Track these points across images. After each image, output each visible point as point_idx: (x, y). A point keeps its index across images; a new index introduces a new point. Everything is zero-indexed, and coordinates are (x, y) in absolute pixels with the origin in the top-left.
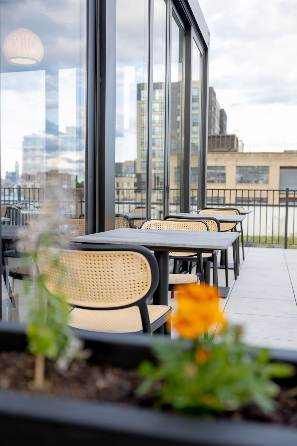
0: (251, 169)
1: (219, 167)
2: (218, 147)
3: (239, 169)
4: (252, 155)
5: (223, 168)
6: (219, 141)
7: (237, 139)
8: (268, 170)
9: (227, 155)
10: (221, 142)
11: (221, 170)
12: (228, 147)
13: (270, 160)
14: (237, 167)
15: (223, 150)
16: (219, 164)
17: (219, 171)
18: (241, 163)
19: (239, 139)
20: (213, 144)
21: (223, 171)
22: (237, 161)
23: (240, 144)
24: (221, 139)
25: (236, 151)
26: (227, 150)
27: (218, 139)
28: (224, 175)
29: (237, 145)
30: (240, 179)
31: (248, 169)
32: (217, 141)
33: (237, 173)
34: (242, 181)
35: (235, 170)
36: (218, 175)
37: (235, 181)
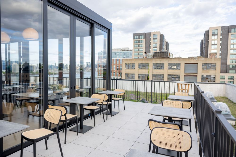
0: (174, 64)
2: (162, 56)
3: (169, 64)
5: (163, 64)
7: (169, 53)
8: (180, 65)
9: (165, 59)
13: (181, 61)
15: (164, 57)
16: (162, 62)
17: (161, 65)
18: (170, 62)
19: (170, 53)
20: (160, 55)
22: (168, 61)
23: (171, 55)
25: (169, 58)
26: (165, 57)
28: (163, 66)
29: (170, 55)
32: (162, 54)
33: (168, 66)
34: (170, 68)
35: (167, 64)
36: (161, 66)
37: (167, 69)
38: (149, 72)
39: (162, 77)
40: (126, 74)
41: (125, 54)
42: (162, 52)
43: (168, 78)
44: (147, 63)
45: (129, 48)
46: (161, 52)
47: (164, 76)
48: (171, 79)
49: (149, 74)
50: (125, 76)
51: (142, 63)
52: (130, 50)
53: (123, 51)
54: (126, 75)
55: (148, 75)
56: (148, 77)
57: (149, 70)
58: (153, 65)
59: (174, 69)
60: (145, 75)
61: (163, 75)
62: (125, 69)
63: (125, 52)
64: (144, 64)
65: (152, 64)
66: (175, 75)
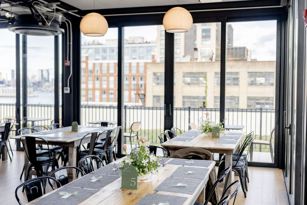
0: (259, 74)
1: (234, 73)
3: (250, 74)
4: (260, 63)
5: (237, 73)
6: (233, 52)
7: (247, 50)
9: (240, 63)
10: (234, 53)
11: (235, 75)
12: (240, 56)
14: (249, 72)
16: (234, 70)
17: (234, 76)
18: (252, 70)
20: (228, 54)
21: (237, 76)
22: (248, 68)
23: (249, 53)
24: (234, 50)
25: (246, 60)
26: (240, 59)
27: (232, 51)
28: (237, 79)
30: (251, 83)
31: (257, 74)
32: (232, 52)
33: (248, 77)
34: (252, 84)
35: (246, 75)
36: (234, 79)
37: (247, 84)
38: (206, 92)
39: (234, 103)
40: (154, 96)
41: (134, 51)
42: (232, 49)
43: (249, 104)
44: (201, 73)
45: (143, 38)
46: (230, 47)
47: (238, 101)
48: (255, 106)
49: (206, 96)
50: (153, 101)
51: (190, 73)
52: (146, 42)
53: (132, 43)
54: (156, 99)
55: (205, 98)
56: (204, 103)
57: (206, 87)
58: (215, 77)
59: (261, 84)
60: (197, 98)
61: (238, 98)
62: (153, 86)
63: (136, 47)
64: (194, 74)
65: (214, 74)
66: (262, 98)
